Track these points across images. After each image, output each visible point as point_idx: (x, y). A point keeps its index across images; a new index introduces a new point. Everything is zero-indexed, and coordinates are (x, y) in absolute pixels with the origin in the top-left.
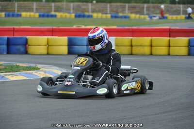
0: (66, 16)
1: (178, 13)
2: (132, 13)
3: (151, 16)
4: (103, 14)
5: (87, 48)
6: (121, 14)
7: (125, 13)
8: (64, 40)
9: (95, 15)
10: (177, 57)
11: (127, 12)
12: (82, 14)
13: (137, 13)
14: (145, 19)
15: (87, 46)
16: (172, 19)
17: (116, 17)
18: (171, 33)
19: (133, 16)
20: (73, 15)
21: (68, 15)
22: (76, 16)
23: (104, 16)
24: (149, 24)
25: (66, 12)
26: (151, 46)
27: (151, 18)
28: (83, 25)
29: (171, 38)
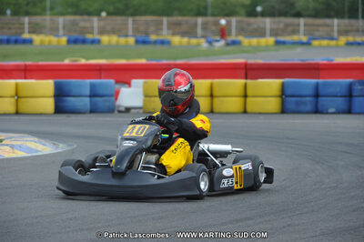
0: (50, 41)
1: (260, 33)
2: (174, 34)
3: (210, 39)
4: (119, 36)
5: (91, 101)
6: (153, 37)
7: (162, 35)
8: (47, 86)
9: (105, 39)
10: (261, 117)
11: (165, 32)
12: (81, 37)
13: (183, 34)
14: (198, 45)
15: (90, 96)
16: (250, 46)
17: (144, 42)
18: (250, 71)
19: (176, 40)
20: (64, 40)
21: (54, 39)
22: (69, 42)
23: (122, 40)
24: (206, 54)
25: (51, 34)
26: (212, 96)
27: (210, 43)
28: (84, 57)
29: (249, 81)
